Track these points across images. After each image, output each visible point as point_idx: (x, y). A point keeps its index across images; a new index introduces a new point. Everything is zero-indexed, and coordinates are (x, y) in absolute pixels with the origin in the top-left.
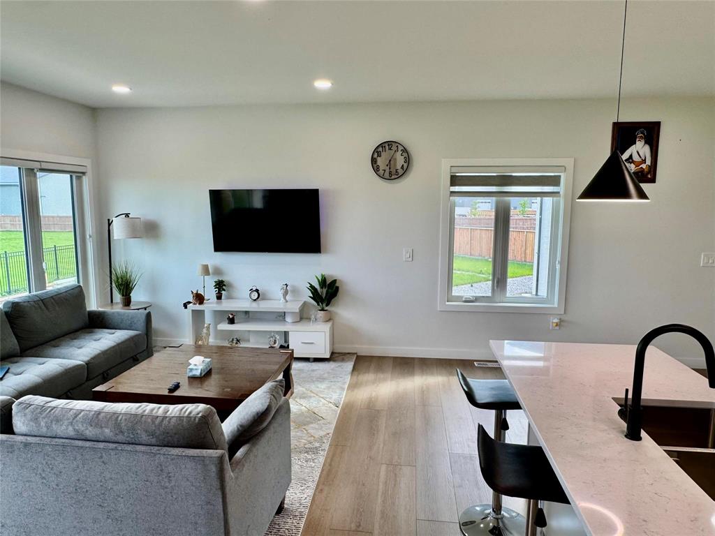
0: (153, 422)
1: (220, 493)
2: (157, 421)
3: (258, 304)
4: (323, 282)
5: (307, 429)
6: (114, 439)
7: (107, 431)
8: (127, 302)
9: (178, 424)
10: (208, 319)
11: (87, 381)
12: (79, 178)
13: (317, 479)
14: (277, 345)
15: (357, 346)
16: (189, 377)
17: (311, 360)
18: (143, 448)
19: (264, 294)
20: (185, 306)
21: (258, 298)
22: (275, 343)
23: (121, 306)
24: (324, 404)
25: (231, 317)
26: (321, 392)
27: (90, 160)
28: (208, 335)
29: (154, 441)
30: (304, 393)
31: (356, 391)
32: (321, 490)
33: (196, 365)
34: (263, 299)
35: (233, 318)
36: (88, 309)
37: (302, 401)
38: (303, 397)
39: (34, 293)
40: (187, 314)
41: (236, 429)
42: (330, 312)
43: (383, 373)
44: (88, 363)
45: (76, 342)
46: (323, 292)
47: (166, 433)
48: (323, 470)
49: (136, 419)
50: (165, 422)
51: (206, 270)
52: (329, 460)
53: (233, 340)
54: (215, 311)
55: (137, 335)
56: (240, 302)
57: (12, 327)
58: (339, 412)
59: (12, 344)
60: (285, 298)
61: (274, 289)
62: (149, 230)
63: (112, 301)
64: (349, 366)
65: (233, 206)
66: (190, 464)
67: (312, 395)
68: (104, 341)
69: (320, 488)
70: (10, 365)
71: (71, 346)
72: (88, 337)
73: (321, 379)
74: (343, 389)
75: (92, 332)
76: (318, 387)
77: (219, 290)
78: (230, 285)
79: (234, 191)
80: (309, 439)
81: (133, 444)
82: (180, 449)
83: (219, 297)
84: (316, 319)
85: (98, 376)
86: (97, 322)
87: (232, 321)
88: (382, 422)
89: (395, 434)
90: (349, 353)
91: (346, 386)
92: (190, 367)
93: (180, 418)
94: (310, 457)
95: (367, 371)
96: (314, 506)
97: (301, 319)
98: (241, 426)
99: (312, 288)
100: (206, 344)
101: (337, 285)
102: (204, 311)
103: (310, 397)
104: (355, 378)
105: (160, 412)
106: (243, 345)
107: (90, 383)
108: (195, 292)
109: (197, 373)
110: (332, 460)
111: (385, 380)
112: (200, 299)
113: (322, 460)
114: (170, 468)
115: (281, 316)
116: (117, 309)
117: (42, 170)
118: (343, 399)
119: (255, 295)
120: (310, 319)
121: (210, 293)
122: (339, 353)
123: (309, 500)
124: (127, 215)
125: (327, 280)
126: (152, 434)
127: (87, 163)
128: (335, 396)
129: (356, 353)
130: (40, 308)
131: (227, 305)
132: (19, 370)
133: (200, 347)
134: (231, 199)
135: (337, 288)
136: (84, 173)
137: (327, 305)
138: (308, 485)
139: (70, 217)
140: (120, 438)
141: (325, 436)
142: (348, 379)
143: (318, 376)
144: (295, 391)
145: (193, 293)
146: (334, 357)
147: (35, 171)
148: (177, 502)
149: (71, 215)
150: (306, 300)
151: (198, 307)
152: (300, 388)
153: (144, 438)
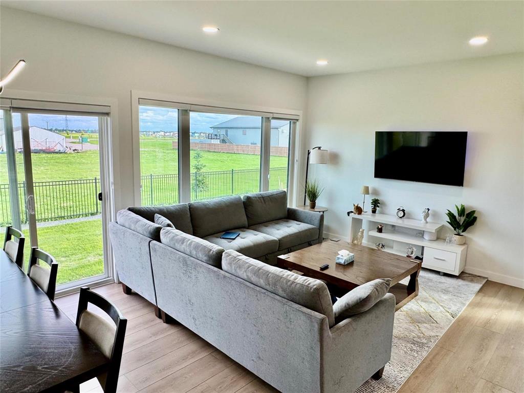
0: (287, 284)
1: (319, 344)
2: (289, 283)
3: (403, 221)
4: (462, 212)
5: (419, 326)
6: (265, 287)
7: (262, 281)
8: (313, 206)
9: (300, 289)
10: (365, 226)
11: (278, 250)
12: (295, 123)
13: (415, 367)
14: (413, 256)
15: (489, 272)
16: (336, 263)
17: (441, 274)
18: (278, 297)
19: (409, 214)
20: (349, 213)
21: (403, 216)
22: (412, 253)
23: (309, 208)
24: (441, 312)
25: (380, 227)
26: (442, 301)
27: (302, 111)
28: (362, 237)
29: (285, 295)
30: (426, 298)
31: (476, 309)
32: (417, 377)
33: (342, 256)
34: (408, 218)
35: (381, 228)
36: (288, 206)
37: (423, 304)
38: (425, 300)
39: (262, 192)
40: (349, 220)
41: (344, 305)
42: (465, 237)
43: (510, 301)
44: (280, 240)
45: (277, 226)
46: (462, 220)
47: (292, 292)
48: (423, 362)
49: (278, 278)
50: (293, 285)
51: (367, 191)
52: (431, 357)
53: (379, 244)
54: (370, 221)
55: (313, 229)
56: (389, 217)
57: (245, 211)
58: (453, 321)
59: (244, 220)
60: (426, 220)
61: (418, 211)
62: (333, 159)
63: (305, 204)
64: (477, 286)
65: (401, 144)
66: (303, 318)
67: (433, 301)
68: (293, 228)
69: (416, 375)
70: (240, 232)
71: (273, 228)
72: (285, 224)
73: (446, 291)
74: (464, 304)
75: (287, 222)
76: (440, 297)
77: (375, 206)
78: (384, 204)
79: (404, 133)
80: (420, 334)
81: (274, 293)
82: (299, 306)
83: (374, 212)
84: (450, 241)
85: (285, 249)
86: (292, 216)
87: (380, 230)
88: (494, 344)
89: (504, 358)
90: (479, 276)
91: (468, 303)
92: (338, 256)
93: (302, 285)
94: (415, 348)
95: (495, 295)
96: (407, 386)
97: (438, 239)
98: (348, 304)
99: (451, 215)
100: (359, 244)
101: (475, 215)
102: (362, 220)
103: (431, 302)
104: (479, 298)
105: (292, 278)
106: (386, 250)
107: (278, 252)
108: (356, 205)
109: (342, 262)
110: (434, 358)
111: (511, 308)
112: (359, 210)
113: (425, 354)
114: (292, 316)
115: (420, 234)
116: (307, 210)
117: (274, 118)
118: (460, 313)
119: (401, 214)
120: (445, 240)
121: (368, 207)
122: (469, 274)
123: (404, 380)
124: (319, 148)
125: (466, 210)
126: (284, 290)
127: (300, 113)
128: (454, 309)
129: (487, 278)
130: (261, 202)
131: (379, 218)
132: (243, 236)
133: (354, 245)
134: (402, 140)
135: (475, 218)
136: (297, 120)
137: (463, 232)
138: (406, 368)
139: (287, 148)
140: (267, 287)
141: (434, 337)
142: (472, 297)
143: (444, 288)
144: (419, 294)
145: (354, 205)
146: (462, 276)
147: (270, 119)
148: (294, 339)
149: (288, 146)
150: (444, 224)
151: (357, 216)
152: (424, 293)
153: (280, 292)
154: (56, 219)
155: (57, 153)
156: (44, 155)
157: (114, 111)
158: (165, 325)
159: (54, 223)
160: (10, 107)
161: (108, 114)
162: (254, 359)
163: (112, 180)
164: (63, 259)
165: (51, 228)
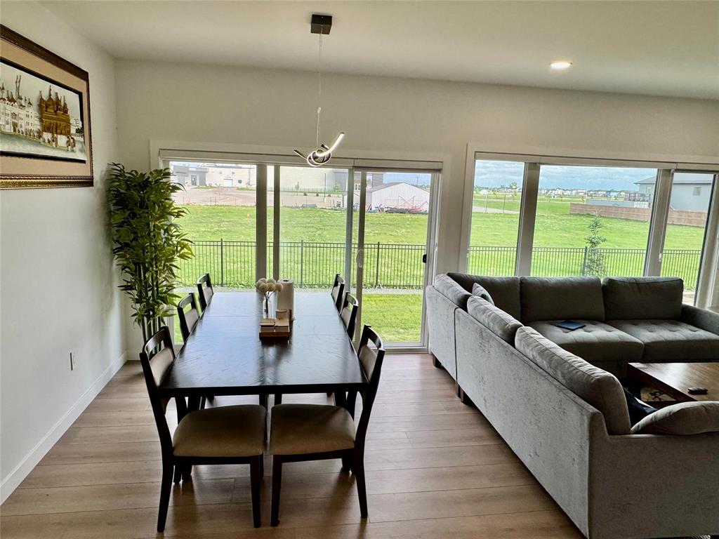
2: (571, 369)
6: (547, 370)
7: (544, 362)
9: (580, 377)
18: (557, 383)
29: (563, 381)
36: (684, 302)
44: (646, 345)
57: (604, 298)
68: (679, 333)
70: (586, 324)
81: (553, 377)
93: (584, 374)
117: (678, 170)
126: (564, 376)
130: (633, 289)
147: (673, 171)
154: (404, 287)
155: (423, 214)
156: (408, 216)
157: (447, 168)
158: (462, 404)
159: (402, 292)
160: (353, 167)
161: (439, 170)
162: (532, 454)
163: (436, 241)
164: (402, 331)
165: (398, 296)
